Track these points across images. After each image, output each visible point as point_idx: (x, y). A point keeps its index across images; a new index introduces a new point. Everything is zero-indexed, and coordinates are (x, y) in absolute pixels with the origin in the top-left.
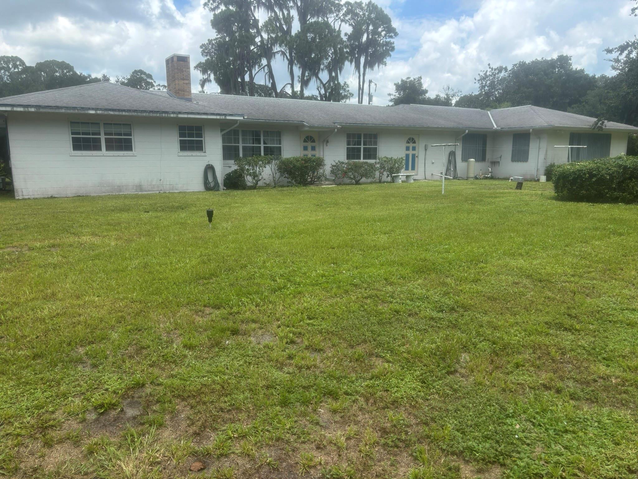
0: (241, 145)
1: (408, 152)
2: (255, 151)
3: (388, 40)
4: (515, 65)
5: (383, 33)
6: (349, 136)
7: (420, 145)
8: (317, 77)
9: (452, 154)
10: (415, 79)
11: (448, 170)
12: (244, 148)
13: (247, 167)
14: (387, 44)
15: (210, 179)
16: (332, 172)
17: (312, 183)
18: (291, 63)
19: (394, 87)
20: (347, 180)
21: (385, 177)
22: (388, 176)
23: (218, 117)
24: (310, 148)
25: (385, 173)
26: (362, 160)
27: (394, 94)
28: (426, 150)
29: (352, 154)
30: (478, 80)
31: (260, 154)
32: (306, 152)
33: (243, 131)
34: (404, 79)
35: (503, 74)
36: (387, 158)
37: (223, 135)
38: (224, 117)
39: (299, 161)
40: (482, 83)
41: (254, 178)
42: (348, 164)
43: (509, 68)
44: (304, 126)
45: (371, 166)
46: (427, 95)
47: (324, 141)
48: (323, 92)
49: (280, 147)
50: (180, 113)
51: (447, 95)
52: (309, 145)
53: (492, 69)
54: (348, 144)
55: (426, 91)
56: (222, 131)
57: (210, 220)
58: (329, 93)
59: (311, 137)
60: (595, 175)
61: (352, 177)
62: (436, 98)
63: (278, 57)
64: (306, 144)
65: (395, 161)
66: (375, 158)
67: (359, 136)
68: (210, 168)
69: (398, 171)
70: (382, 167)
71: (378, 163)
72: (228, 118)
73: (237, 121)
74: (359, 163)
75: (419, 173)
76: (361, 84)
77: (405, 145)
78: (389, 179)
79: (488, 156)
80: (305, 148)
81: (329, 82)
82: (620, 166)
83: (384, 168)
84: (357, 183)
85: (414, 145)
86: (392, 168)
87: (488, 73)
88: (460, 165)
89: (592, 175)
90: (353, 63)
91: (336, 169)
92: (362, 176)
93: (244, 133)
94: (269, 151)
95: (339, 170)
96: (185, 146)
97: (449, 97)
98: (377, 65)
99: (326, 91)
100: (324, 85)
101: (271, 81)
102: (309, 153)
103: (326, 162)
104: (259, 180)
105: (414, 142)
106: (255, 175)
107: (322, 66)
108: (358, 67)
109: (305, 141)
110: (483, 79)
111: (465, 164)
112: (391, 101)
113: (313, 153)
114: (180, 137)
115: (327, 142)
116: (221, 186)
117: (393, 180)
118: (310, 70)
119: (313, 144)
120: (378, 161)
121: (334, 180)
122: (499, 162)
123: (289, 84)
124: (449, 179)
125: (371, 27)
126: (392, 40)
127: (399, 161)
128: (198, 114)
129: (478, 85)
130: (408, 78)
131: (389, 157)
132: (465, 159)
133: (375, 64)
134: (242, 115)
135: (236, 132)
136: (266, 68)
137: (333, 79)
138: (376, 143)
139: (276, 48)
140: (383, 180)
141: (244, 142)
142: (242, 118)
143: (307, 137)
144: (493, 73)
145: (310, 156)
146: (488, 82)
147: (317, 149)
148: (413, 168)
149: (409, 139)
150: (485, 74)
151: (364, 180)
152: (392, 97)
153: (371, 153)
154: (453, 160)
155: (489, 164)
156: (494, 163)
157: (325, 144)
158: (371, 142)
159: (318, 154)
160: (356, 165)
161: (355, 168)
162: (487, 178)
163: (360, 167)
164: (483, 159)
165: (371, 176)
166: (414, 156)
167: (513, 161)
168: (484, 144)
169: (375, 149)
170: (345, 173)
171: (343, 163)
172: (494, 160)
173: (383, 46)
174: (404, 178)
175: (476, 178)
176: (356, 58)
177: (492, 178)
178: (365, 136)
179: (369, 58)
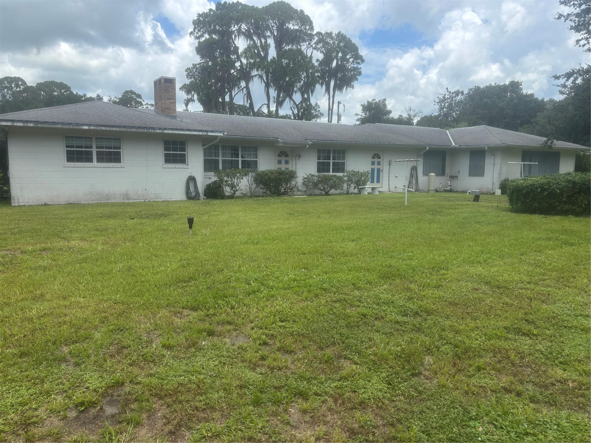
0: (221, 159)
1: (373, 167)
2: (233, 165)
3: (355, 66)
4: (471, 89)
5: (351, 60)
6: (319, 151)
7: (385, 160)
8: (291, 98)
9: (414, 169)
10: (379, 101)
11: (410, 183)
12: (224, 161)
13: (225, 179)
14: (355, 69)
15: (192, 189)
16: (304, 184)
17: (285, 193)
18: (267, 86)
19: (361, 107)
20: (317, 191)
21: (352, 189)
22: (355, 188)
23: (200, 133)
24: (283, 162)
25: (352, 185)
26: (331, 173)
27: (361, 114)
28: (390, 165)
29: (322, 167)
30: (438, 103)
31: (238, 167)
32: (279, 166)
34: (370, 100)
35: (459, 97)
36: (354, 172)
37: (204, 150)
38: (205, 133)
39: (273, 173)
40: (441, 105)
41: (232, 189)
42: (319, 177)
43: (466, 92)
44: (278, 142)
45: (340, 178)
46: (391, 115)
47: (296, 156)
48: (296, 111)
49: (256, 161)
50: (165, 129)
51: (409, 115)
52: (283, 159)
53: (450, 92)
54: (319, 158)
55: (390, 112)
56: (203, 145)
57: (191, 227)
58: (302, 112)
59: (285, 152)
60: (546, 190)
61: (322, 188)
62: (399, 118)
63: (256, 79)
64: (280, 158)
65: (362, 175)
66: (343, 171)
67: (329, 152)
68: (192, 179)
69: (364, 183)
70: (350, 180)
71: (346, 176)
72: (209, 134)
73: (217, 136)
74: (328, 175)
75: (384, 186)
76: (331, 105)
77: (370, 160)
78: (356, 191)
79: (447, 171)
80: (280, 162)
81: (301, 102)
82: (569, 181)
83: (351, 180)
84: (327, 194)
85: (379, 160)
86: (358, 181)
87: (446, 97)
88: (422, 179)
89: (543, 190)
90: (324, 86)
91: (307, 181)
92: (331, 188)
93: (224, 147)
94: (246, 164)
95: (310, 182)
96: (170, 159)
97: (411, 117)
98: (345, 88)
99: (298, 111)
100: (297, 106)
101: (249, 101)
102: (283, 167)
103: (298, 175)
104: (237, 191)
105: (379, 158)
106: (232, 186)
107: (295, 89)
108: (328, 90)
109: (279, 156)
110: (442, 101)
111: (426, 178)
112: (358, 120)
113: (287, 166)
114: (165, 151)
115: (300, 156)
116: (202, 196)
117: (360, 191)
118: (285, 92)
119: (287, 158)
120: (346, 174)
121: (305, 191)
122: (457, 176)
123: (266, 104)
124: (411, 191)
125: (340, 55)
126: (359, 66)
127: (365, 174)
128: (182, 130)
129: (437, 107)
130: (374, 100)
131: (356, 170)
132: (425, 174)
133: (343, 88)
134: (222, 132)
135: (216, 147)
136: (245, 89)
137: (305, 100)
138: (344, 158)
139: (254, 72)
140: (350, 192)
141: (223, 157)
142: (222, 135)
143: (281, 152)
144: (450, 96)
145: (283, 169)
146: (447, 104)
147: (290, 162)
148: (378, 182)
149: (375, 155)
150: (444, 97)
151: (333, 191)
152: (359, 117)
153: (339, 167)
154: (415, 174)
155: (448, 178)
156: (453, 177)
157: (297, 159)
158: (339, 157)
159: (291, 167)
160: (325, 178)
161: (324, 180)
162: (446, 191)
163: (330, 180)
164: (443, 174)
165: (339, 188)
166: (379, 170)
167: (470, 175)
168: (444, 160)
169: (344, 164)
170: (315, 185)
171: (314, 176)
172: (453, 175)
173: (351, 70)
174: (370, 190)
175: (436, 191)
176: (326, 81)
177: (451, 191)
178: (334, 152)
179: (338, 82)
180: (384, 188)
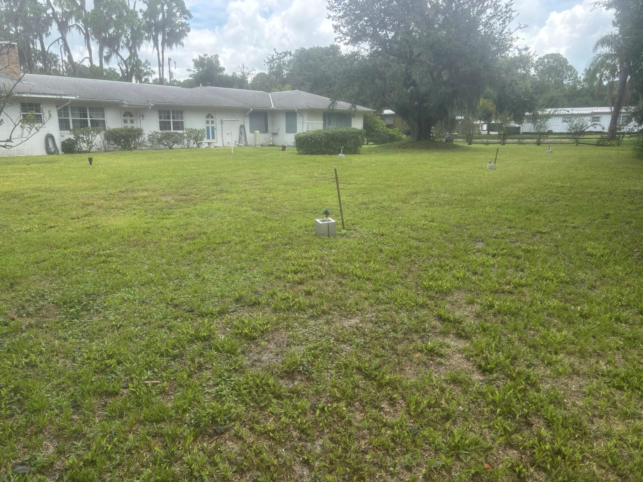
0: (71, 119)
1: (208, 125)
2: (84, 123)
3: (184, 21)
4: (298, 50)
5: (178, 14)
6: (160, 112)
7: (217, 119)
8: (118, 54)
9: (242, 127)
10: (212, 57)
11: (240, 139)
12: (73, 121)
13: (82, 136)
14: (183, 25)
15: (51, 145)
16: (150, 140)
17: (135, 148)
18: (87, 37)
19: (193, 63)
20: (162, 146)
21: (192, 144)
22: (194, 143)
23: (55, 97)
24: (129, 121)
25: (191, 141)
26: (172, 131)
27: (193, 69)
28: (222, 123)
29: (164, 126)
30: (267, 63)
31: (88, 126)
32: (126, 125)
33: (71, 107)
34: (202, 55)
35: (288, 58)
36: (192, 129)
37: (58, 111)
38: (59, 97)
39: (123, 131)
41: (88, 144)
42: (162, 134)
44: (123, 104)
45: (181, 135)
46: (225, 73)
47: (140, 116)
48: (124, 68)
49: (104, 121)
50: (23, 93)
51: (242, 73)
52: (129, 119)
53: (278, 54)
54: (160, 118)
55: (223, 69)
56: (57, 107)
57: (91, 164)
58: (130, 69)
59: (130, 113)
61: (166, 144)
62: (233, 76)
63: (74, 30)
64: (125, 118)
65: (199, 132)
66: (183, 129)
67: (169, 113)
68: (50, 137)
69: (202, 139)
70: (189, 136)
71: (186, 133)
72: (63, 97)
73: (68, 100)
74: (171, 133)
75: (218, 142)
76: (161, 61)
77: (205, 119)
78: (195, 146)
79: (270, 129)
80: (125, 121)
81: (130, 58)
83: (191, 136)
84: (170, 148)
85: (212, 119)
86: (196, 137)
87: (275, 57)
88: (249, 135)
90: (151, 40)
91: (152, 138)
92: (174, 143)
93: (73, 108)
94: (95, 123)
95: (155, 138)
96: (26, 120)
97: (244, 75)
98: (175, 44)
99: (127, 68)
100: (125, 62)
101: (67, 54)
102: (129, 125)
103: (145, 132)
104: (93, 146)
105: (212, 118)
106: (89, 142)
107: (121, 44)
108: (156, 45)
109: (124, 116)
110: (272, 61)
111: (252, 135)
112: (190, 76)
113: (132, 125)
114: (22, 112)
115: (143, 116)
116: (61, 152)
117: (198, 145)
118: (110, 46)
119: (132, 118)
120: (185, 131)
121: (151, 146)
122: (277, 133)
123: (87, 58)
124: (241, 146)
125: (166, 8)
126: (187, 22)
127: (202, 131)
128: (39, 94)
129: (267, 67)
130: (206, 55)
131: (194, 128)
132: (252, 131)
133: (173, 43)
134: (75, 95)
135: (66, 108)
136: (61, 40)
137: (133, 55)
138: (182, 118)
139: (72, 22)
140: (190, 147)
141: (72, 117)
142: (74, 98)
143: (126, 113)
144: (278, 57)
145: (129, 127)
147: (135, 121)
148: (213, 138)
149: (208, 115)
150: (272, 57)
151: (175, 146)
152: (192, 73)
153: (179, 126)
154: (243, 131)
155: (271, 135)
156: (274, 134)
157: (141, 117)
158: (178, 117)
159: (136, 126)
160: (168, 134)
161: (167, 137)
162: (270, 146)
163: (173, 136)
164: (266, 131)
165: (181, 143)
166: (213, 128)
167: (287, 132)
168: (266, 120)
169: (182, 123)
170: (160, 141)
171: (158, 133)
172: (274, 132)
173: (179, 26)
174: (206, 145)
175: (262, 145)
176: (153, 36)
177: (273, 145)
178: (173, 112)
179: (167, 37)
180: (219, 144)
